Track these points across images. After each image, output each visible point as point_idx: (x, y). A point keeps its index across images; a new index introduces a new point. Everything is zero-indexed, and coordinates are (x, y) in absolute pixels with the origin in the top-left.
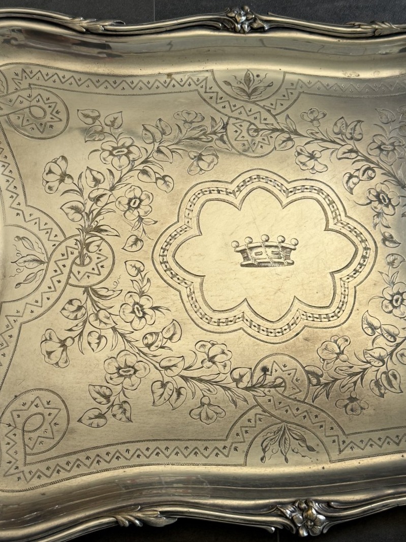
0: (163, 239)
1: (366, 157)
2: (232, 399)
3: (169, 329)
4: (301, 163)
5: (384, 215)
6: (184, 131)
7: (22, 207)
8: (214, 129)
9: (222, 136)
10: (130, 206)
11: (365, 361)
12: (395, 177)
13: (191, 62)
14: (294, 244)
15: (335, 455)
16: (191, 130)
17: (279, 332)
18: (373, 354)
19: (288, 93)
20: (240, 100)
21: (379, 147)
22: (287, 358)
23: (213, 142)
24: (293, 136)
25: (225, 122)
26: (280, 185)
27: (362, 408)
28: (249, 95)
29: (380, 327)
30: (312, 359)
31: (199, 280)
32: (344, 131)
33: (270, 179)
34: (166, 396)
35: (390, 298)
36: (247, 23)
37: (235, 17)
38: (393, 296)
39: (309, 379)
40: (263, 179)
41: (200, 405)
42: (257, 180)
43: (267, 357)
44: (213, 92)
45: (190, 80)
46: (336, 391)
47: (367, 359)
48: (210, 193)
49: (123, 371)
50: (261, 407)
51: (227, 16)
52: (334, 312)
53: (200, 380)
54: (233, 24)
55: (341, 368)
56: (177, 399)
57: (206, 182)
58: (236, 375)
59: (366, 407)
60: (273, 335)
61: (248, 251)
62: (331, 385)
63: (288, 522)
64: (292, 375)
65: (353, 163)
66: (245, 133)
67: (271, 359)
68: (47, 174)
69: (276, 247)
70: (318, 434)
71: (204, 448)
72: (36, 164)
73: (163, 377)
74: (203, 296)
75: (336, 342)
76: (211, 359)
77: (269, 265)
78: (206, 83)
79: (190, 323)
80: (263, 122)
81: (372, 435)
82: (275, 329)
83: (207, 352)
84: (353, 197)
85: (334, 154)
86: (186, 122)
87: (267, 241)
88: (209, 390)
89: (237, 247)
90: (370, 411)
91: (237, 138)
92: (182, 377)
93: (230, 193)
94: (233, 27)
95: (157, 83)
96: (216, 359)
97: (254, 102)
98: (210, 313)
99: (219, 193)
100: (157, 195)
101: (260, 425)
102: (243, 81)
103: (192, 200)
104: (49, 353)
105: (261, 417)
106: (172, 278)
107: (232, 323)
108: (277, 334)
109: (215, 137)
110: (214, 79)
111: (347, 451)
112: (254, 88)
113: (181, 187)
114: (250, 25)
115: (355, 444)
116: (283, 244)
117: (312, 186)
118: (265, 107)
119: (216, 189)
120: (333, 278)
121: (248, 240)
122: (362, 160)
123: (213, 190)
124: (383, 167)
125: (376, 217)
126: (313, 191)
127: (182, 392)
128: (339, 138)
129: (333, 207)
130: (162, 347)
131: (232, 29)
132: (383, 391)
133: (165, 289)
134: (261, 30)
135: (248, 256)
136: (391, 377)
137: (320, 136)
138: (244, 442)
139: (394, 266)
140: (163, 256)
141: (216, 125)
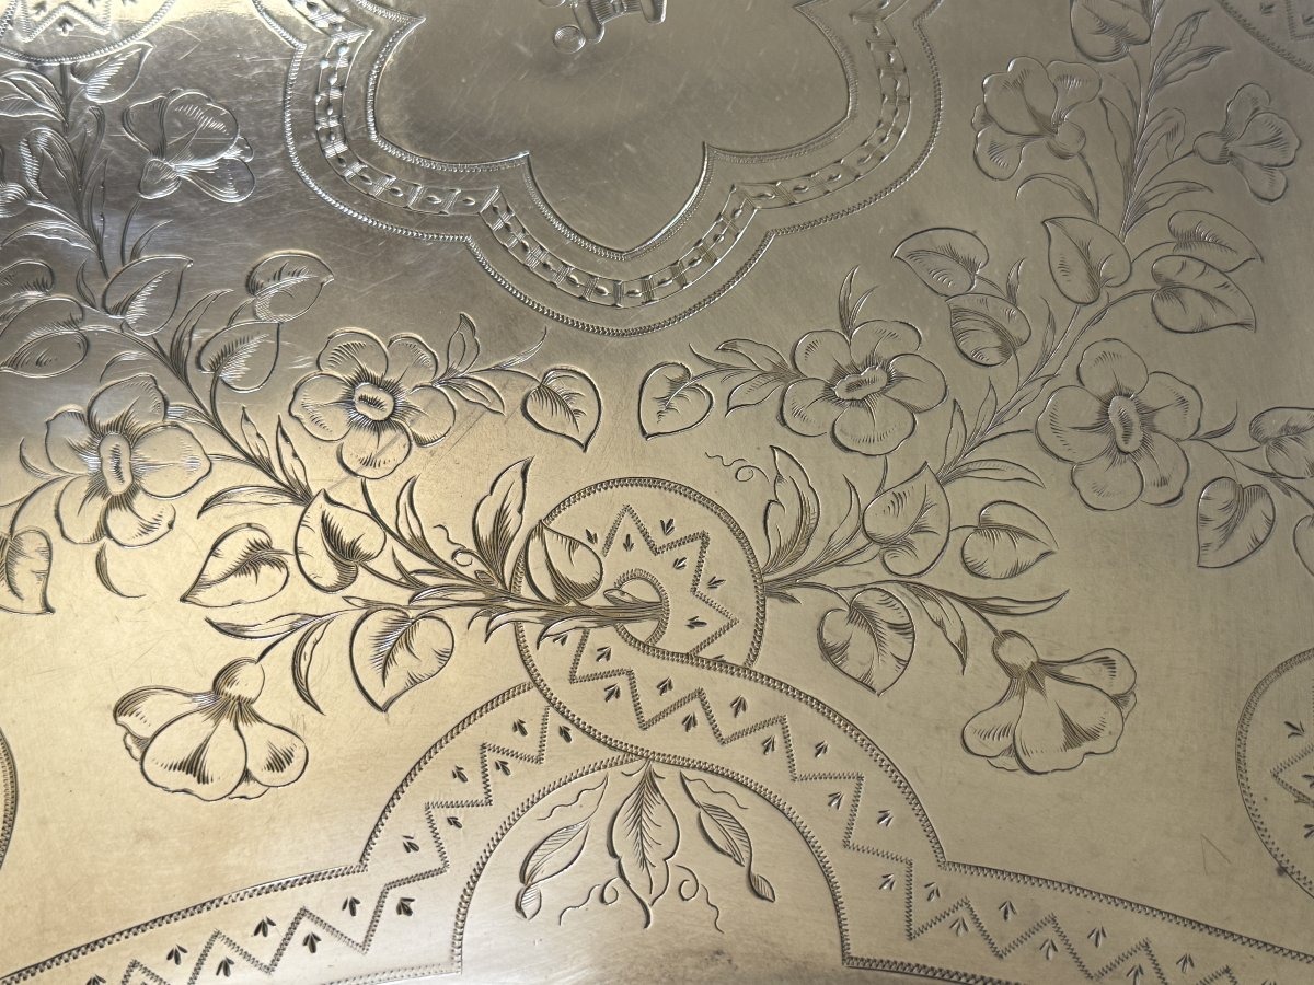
2: (1199, 57)
3: (933, 273)
7: (365, 888)
10: (388, 419)
41: (1230, 166)
49: (1126, 442)
53: (1133, 163)
56: (1217, 243)
58: (1102, 45)
68: (203, 779)
72: (144, 835)
73: (1135, 293)
76: (1047, 125)
83: (1018, 139)
88: (1170, 135)
96: (1045, 110)
104: (1075, 735)
127: (1189, 226)
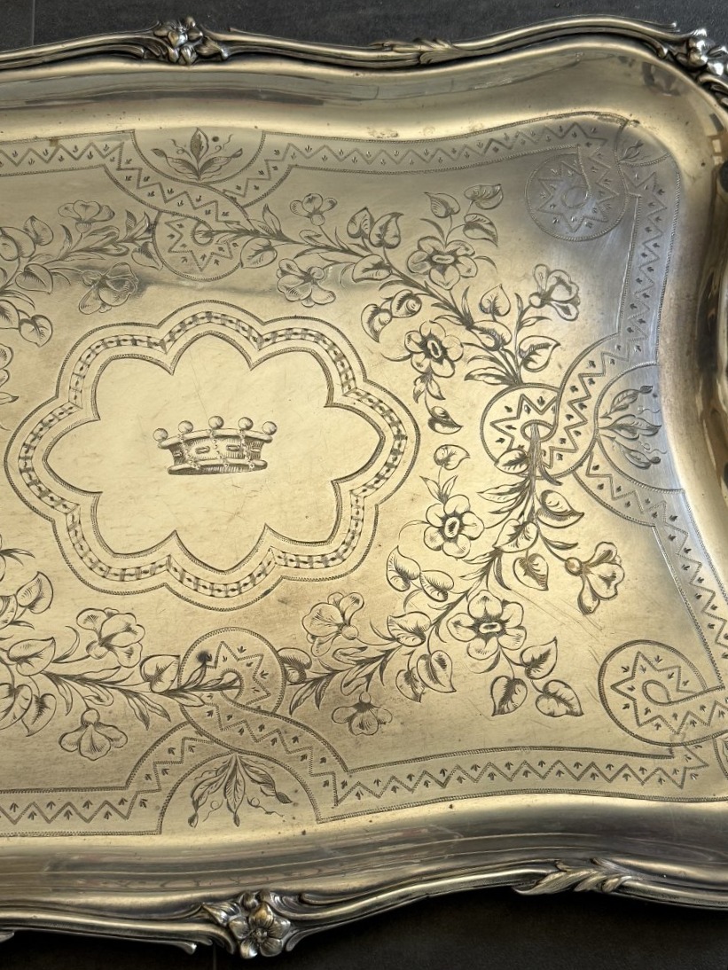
0: (27, 428)
1: (405, 276)
2: (142, 714)
3: (29, 590)
4: (288, 289)
5: (434, 377)
6: (76, 237)
8: (130, 234)
9: (146, 245)
11: (390, 637)
12: (455, 310)
13: (94, 116)
14: (268, 431)
15: (326, 809)
16: (89, 235)
17: (233, 590)
18: (404, 625)
19: (268, 168)
20: (182, 182)
21: (430, 259)
22: (248, 635)
23: (129, 255)
24: (274, 243)
25: (152, 220)
26: (247, 328)
27: (380, 722)
28: (198, 173)
29: (420, 576)
30: (293, 635)
31: (90, 499)
32: (367, 232)
33: (229, 319)
34: (17, 710)
35: (439, 524)
36: (191, 46)
37: (167, 37)
38: (444, 519)
39: (285, 673)
40: (217, 318)
41: (80, 725)
42: (206, 320)
43: (208, 635)
44: (133, 169)
45: (91, 149)
46: (334, 693)
47: (394, 633)
48: (119, 344)
50: (194, 725)
51: (155, 35)
52: (336, 551)
53: (82, 680)
54: (165, 49)
55: (344, 651)
56: (38, 716)
57: (113, 325)
58: (150, 669)
59: (388, 718)
60: (222, 594)
61: (183, 446)
62: (324, 681)
63: (222, 933)
64: (254, 665)
65: (381, 288)
66: (187, 240)
67: (217, 638)
69: (236, 437)
70: (298, 771)
71: (84, 803)
73: (13, 676)
74: (96, 527)
75: (337, 604)
76: (106, 643)
77: (221, 469)
78: (121, 153)
79: (70, 578)
80: (221, 218)
81: (395, 770)
82: (226, 585)
83: (98, 629)
84: (379, 347)
85: (349, 272)
86: (79, 220)
87: (219, 427)
88: (98, 698)
89: (164, 439)
90: (395, 726)
91: (171, 248)
92: (50, 675)
93: (156, 344)
94: (164, 53)
95: (32, 155)
96: (114, 642)
97: (207, 185)
98: (107, 558)
99: (136, 344)
100: (20, 351)
101: (191, 758)
102: (188, 149)
103: (84, 357)
105: (194, 743)
106: (40, 498)
107: (148, 575)
108: (231, 593)
109: (132, 246)
110: (136, 146)
111: (351, 801)
112: (208, 159)
113: (66, 336)
114: (196, 50)
115: (365, 787)
116: (248, 433)
117: (306, 330)
118: (226, 193)
119: (131, 338)
120: (337, 491)
121: (184, 427)
122: (397, 282)
123: (125, 340)
124: (434, 292)
125: (419, 380)
126: (308, 337)
127: (48, 704)
128: (358, 245)
129: (343, 365)
130: (14, 623)
131: (164, 57)
132: (419, 690)
133: (26, 517)
134: (215, 58)
135: (182, 456)
136: (437, 666)
137: (323, 241)
138: (159, 790)
139: (449, 467)
140: (26, 458)
141: (136, 225)
